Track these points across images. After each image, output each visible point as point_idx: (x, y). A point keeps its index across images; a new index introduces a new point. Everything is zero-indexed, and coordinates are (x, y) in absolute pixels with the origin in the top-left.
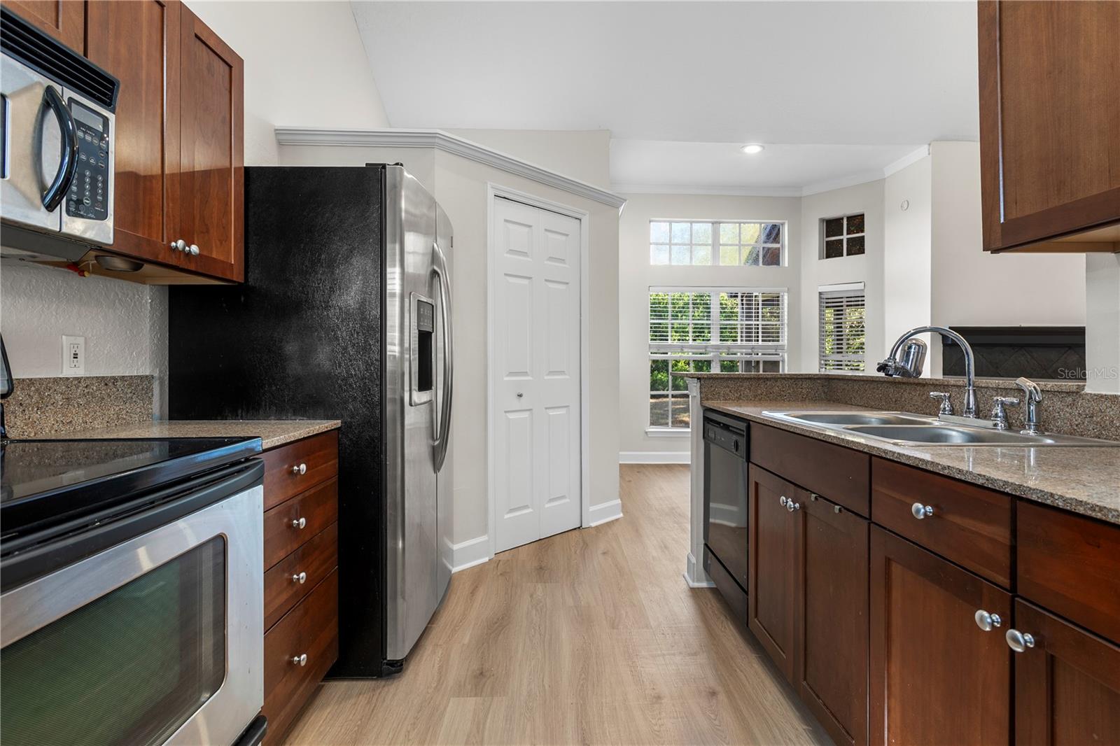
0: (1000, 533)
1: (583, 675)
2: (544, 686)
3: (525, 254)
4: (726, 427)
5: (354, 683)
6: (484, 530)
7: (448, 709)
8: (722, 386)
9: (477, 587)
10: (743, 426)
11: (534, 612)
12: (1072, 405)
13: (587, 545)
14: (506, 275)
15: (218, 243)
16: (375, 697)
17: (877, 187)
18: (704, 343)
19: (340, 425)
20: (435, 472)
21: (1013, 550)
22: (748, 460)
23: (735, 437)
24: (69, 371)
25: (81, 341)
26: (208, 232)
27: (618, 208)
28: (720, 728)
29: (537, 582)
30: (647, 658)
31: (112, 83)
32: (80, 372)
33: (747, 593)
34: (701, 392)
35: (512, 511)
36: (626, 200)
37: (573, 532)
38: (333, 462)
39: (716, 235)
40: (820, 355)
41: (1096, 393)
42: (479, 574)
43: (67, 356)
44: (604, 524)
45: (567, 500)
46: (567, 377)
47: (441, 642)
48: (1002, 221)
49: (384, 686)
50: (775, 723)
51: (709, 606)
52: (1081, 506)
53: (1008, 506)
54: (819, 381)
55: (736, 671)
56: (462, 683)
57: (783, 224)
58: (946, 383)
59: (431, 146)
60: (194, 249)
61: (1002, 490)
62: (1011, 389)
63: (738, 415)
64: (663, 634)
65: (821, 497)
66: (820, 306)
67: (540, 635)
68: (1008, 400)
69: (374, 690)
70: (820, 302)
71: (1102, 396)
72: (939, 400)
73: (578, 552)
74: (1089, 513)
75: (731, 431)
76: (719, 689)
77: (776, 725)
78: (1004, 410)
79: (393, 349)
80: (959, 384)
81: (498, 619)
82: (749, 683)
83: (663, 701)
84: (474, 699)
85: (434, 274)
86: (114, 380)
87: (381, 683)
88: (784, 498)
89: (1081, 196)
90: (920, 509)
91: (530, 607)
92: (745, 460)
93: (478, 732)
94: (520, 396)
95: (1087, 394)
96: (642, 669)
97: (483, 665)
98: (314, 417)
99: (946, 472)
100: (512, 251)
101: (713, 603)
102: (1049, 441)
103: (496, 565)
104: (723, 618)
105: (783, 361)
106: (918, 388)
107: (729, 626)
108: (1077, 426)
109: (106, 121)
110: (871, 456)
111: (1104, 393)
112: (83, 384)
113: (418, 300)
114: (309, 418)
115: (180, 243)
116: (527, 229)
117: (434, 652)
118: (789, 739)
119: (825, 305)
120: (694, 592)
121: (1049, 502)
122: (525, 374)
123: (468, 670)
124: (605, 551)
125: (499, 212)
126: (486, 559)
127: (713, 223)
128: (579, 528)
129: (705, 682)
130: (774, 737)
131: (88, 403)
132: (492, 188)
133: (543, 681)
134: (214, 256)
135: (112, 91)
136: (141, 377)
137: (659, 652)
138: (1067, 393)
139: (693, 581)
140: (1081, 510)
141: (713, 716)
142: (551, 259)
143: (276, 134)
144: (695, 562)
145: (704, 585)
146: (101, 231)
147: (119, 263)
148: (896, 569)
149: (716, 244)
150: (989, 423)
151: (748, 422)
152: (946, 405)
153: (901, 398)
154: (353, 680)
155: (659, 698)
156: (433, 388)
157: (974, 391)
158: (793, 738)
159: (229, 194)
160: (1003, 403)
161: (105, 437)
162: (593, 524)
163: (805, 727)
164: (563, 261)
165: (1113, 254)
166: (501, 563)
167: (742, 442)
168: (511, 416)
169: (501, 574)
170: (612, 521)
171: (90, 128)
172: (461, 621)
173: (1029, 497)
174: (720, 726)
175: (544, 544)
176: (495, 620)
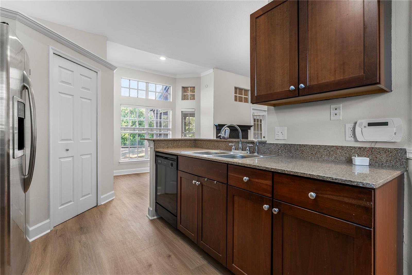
0: (269, 182)
1: (116, 268)
3: (70, 84)
4: (166, 158)
6: (48, 217)
8: (162, 143)
9: (46, 246)
10: (175, 157)
11: (83, 249)
12: (264, 146)
13: (102, 213)
14: (59, 92)
17: (199, 79)
18: (143, 127)
20: (25, 193)
21: (273, 186)
22: (177, 169)
23: (171, 162)
27: (114, 71)
28: (175, 268)
29: (81, 235)
30: (141, 252)
33: (177, 217)
34: (154, 146)
35: (62, 205)
36: (117, 68)
37: (94, 209)
39: (147, 87)
40: (182, 132)
41: (270, 143)
44: (108, 202)
45: (91, 195)
48: (256, 95)
50: (192, 259)
51: (159, 224)
52: (292, 172)
53: (271, 175)
54: (192, 141)
55: (175, 245)
57: (170, 87)
58: (232, 141)
61: (271, 170)
62: (250, 142)
63: (173, 154)
64: (145, 240)
65: (208, 179)
66: (182, 116)
67: (90, 258)
68: (250, 145)
70: (182, 114)
71: (271, 144)
72: (232, 146)
73: (98, 217)
74: (294, 174)
75: (168, 159)
76: (171, 254)
77: (193, 260)
78: (249, 148)
80: (236, 141)
82: (180, 248)
83: (152, 266)
85: (24, 87)
88: (194, 181)
89: (275, 91)
90: (246, 179)
91: (81, 247)
92: (176, 169)
94: (68, 150)
95: (268, 143)
96: (141, 257)
99: (254, 167)
100: (62, 82)
101: (160, 224)
102: (262, 156)
103: (55, 232)
104: (165, 228)
105: (170, 134)
106: (224, 143)
107: (168, 230)
108: (265, 151)
110: (228, 164)
111: (271, 143)
113: (18, 101)
116: (71, 73)
118: (198, 262)
119: (183, 115)
120: (152, 221)
121: (283, 172)
122: (70, 140)
124: (111, 213)
125: (55, 62)
127: (146, 83)
128: (96, 206)
129: (166, 253)
130: (193, 264)
137: (146, 248)
138: (263, 143)
139: (151, 217)
140: (292, 173)
141: (171, 264)
142: (83, 88)
144: (152, 210)
145: (155, 217)
148: (236, 198)
149: (147, 91)
150: (246, 152)
151: (177, 156)
152: (234, 147)
153: (219, 146)
155: (150, 265)
157: (241, 143)
158: (198, 261)
160: (249, 146)
162: (103, 203)
163: (201, 256)
164: (88, 89)
165: (273, 107)
166: (58, 231)
167: (175, 163)
168: (62, 160)
169: (59, 236)
172: (41, 266)
173: (278, 171)
174: (175, 267)
175: (80, 217)
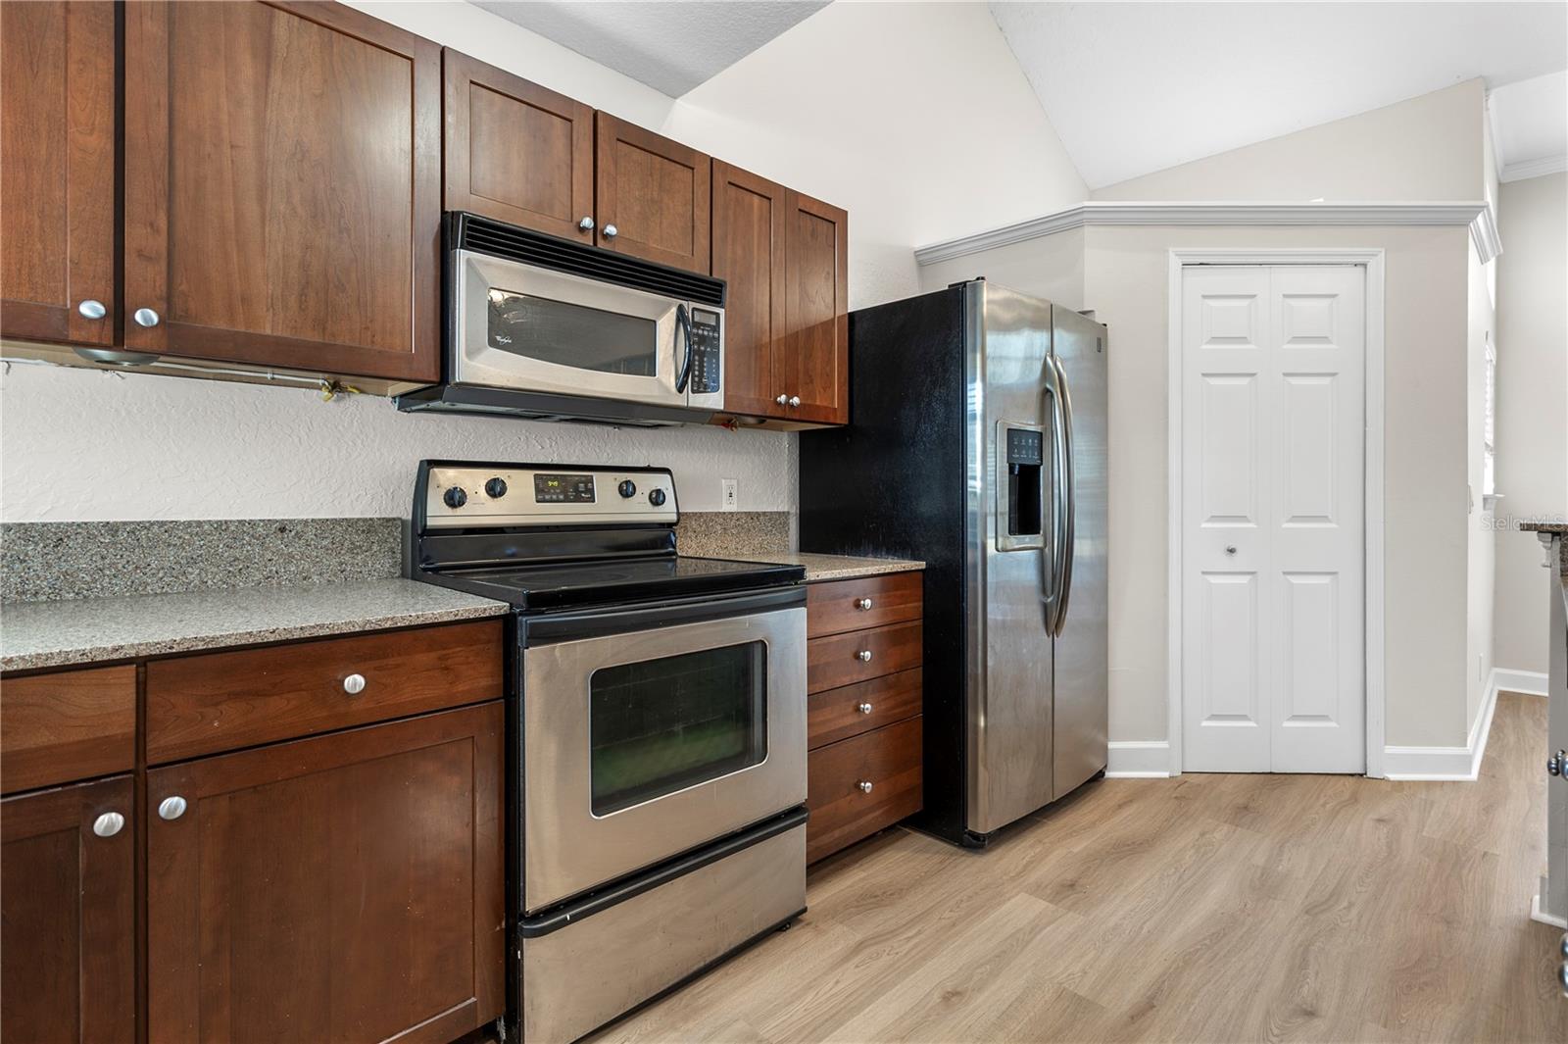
2: (1141, 928)
5: (937, 842)
7: (1013, 900)
15: (822, 390)
16: (948, 862)
19: (924, 567)
24: (726, 508)
25: (734, 482)
26: (812, 382)
31: (721, 285)
32: (733, 508)
38: (916, 604)
42: (1144, 789)
43: (725, 495)
46: (1333, 525)
47: (1046, 840)
49: (963, 855)
56: (1043, 885)
59: (1079, 225)
60: (796, 400)
69: (952, 855)
79: (975, 485)
81: (1133, 843)
84: (1047, 904)
86: (758, 514)
87: (961, 852)
93: (1030, 933)
97: (1080, 878)
98: (903, 557)
109: (718, 315)
112: (735, 518)
114: (899, 558)
115: (783, 398)
117: (1032, 846)
123: (1059, 876)
126: (1166, 775)
131: (739, 533)
132: (1177, 255)
133: (1145, 923)
134: (818, 403)
135: (721, 292)
136: (779, 513)
143: (916, 256)
146: (714, 401)
147: (751, 420)
154: (937, 839)
156: (1041, 532)
159: (833, 344)
161: (751, 560)
170: (1443, 783)
171: (705, 325)
176: (1129, 842)
